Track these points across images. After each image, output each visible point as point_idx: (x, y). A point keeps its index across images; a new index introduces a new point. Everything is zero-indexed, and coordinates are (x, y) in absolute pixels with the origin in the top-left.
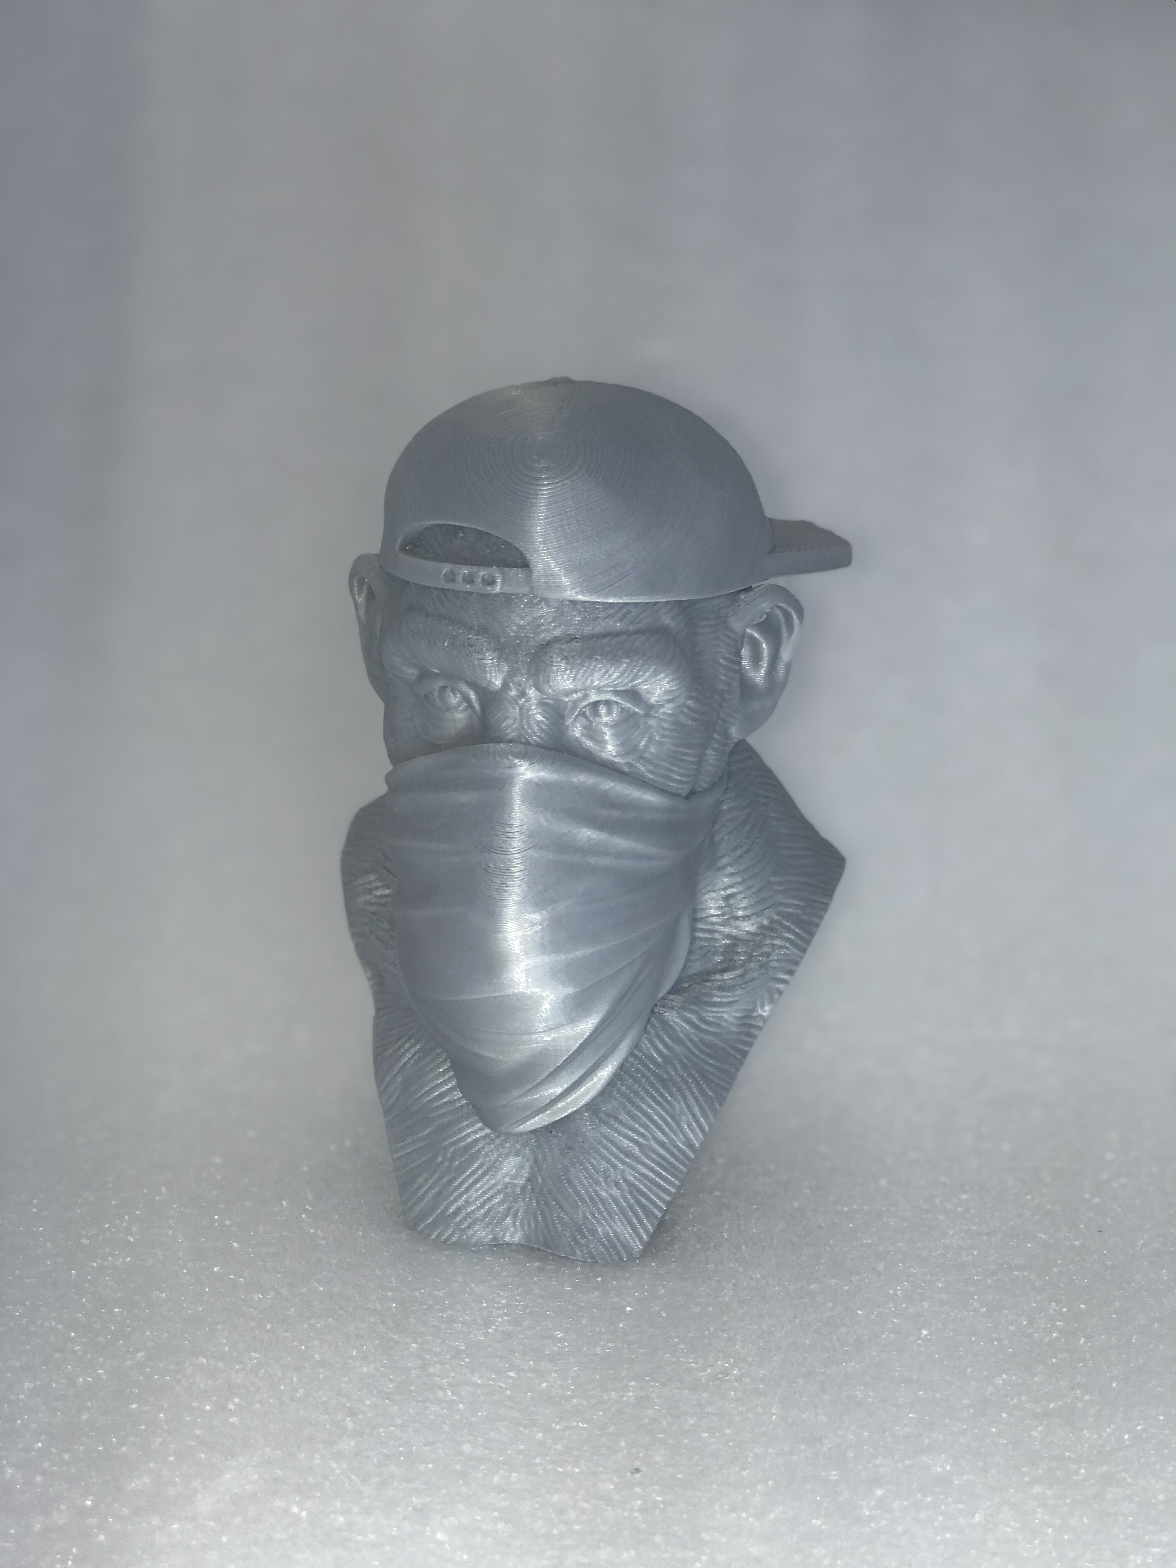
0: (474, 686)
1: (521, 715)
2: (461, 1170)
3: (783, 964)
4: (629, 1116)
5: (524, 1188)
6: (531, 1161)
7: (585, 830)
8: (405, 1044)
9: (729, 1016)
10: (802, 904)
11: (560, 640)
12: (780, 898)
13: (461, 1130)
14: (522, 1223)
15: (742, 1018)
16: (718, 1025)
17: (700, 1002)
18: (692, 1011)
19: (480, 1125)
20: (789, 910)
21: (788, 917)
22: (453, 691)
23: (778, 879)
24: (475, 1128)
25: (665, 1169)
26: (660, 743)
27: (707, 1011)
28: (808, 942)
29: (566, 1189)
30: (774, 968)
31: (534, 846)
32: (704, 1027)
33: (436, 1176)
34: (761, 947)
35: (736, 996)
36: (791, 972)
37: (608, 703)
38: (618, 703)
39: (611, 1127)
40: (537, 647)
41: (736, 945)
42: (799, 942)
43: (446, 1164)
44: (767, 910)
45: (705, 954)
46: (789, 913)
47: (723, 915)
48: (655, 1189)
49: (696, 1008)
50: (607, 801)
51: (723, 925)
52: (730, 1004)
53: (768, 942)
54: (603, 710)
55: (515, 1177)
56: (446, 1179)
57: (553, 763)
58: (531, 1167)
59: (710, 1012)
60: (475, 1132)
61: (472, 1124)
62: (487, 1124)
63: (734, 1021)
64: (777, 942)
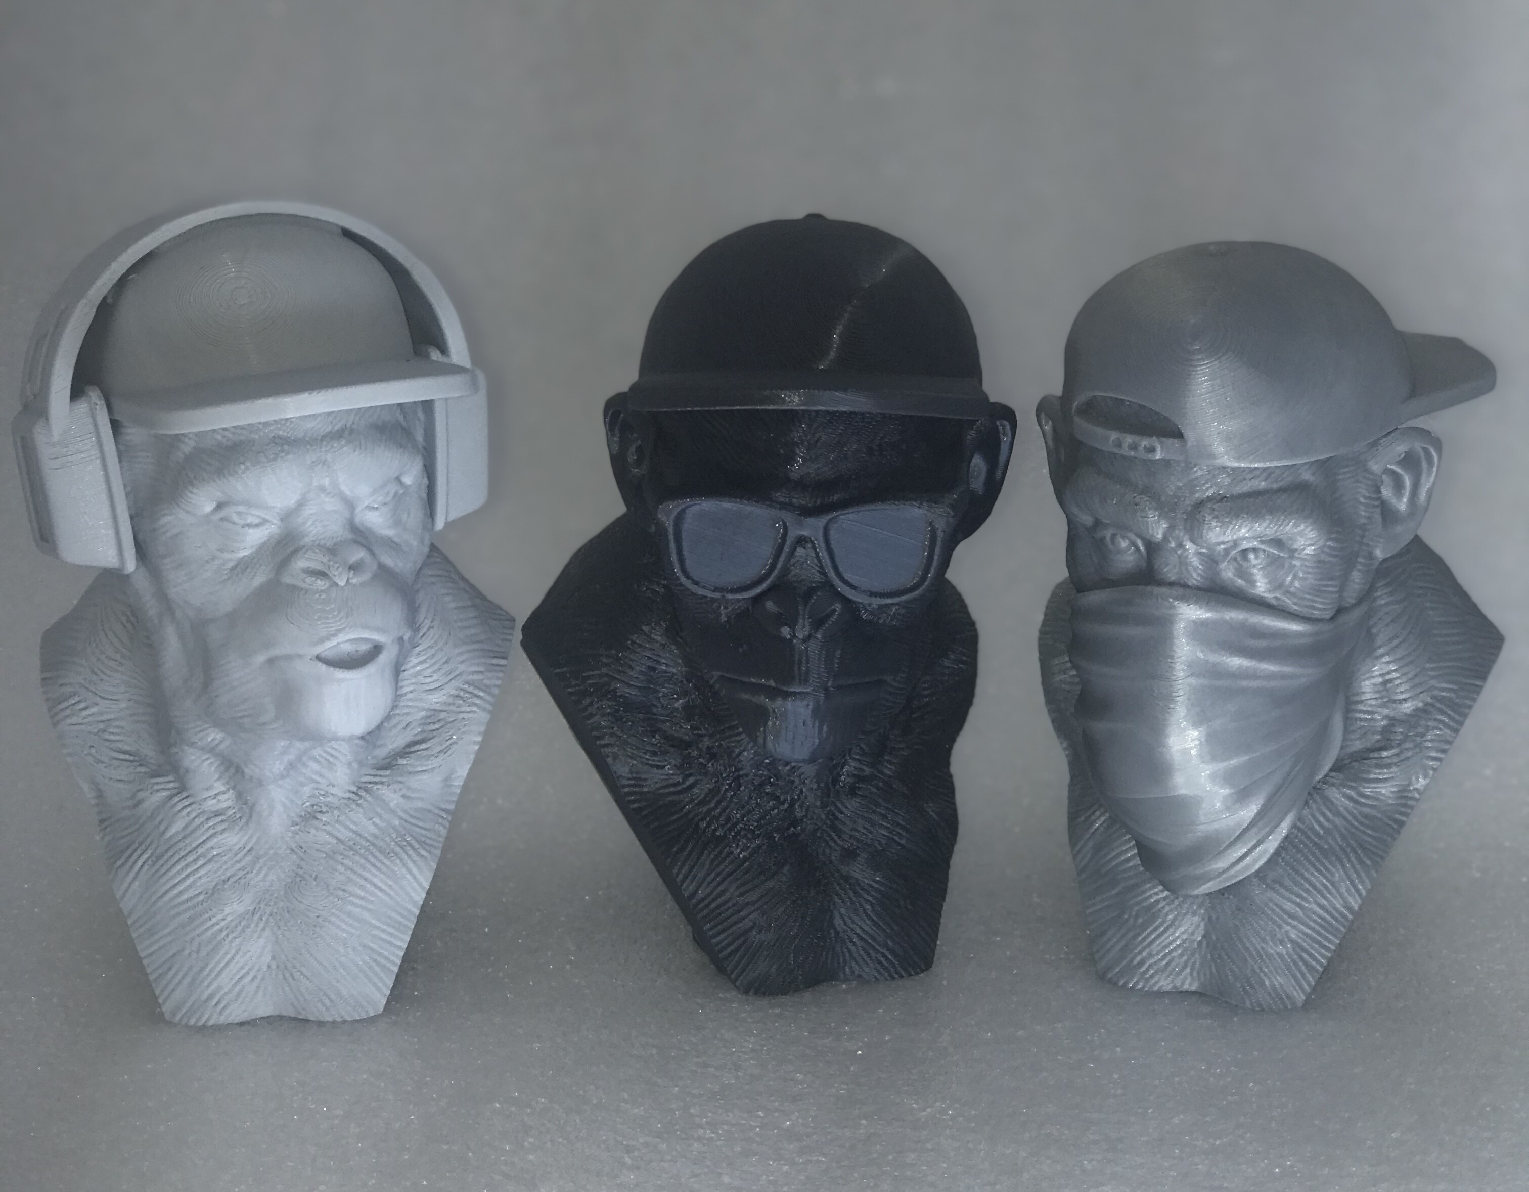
0: (1139, 536)
1: (1181, 563)
2: (1144, 926)
3: (1436, 744)
4: (1293, 883)
5: (1200, 943)
6: (1207, 919)
7: (1236, 658)
8: (1095, 811)
9: (1386, 790)
10: (1455, 687)
11: (1212, 500)
12: (1433, 683)
13: (1144, 892)
14: (1198, 973)
15: (1399, 791)
16: (1377, 799)
17: (1359, 779)
18: (1350, 787)
19: (1161, 887)
20: (1444, 694)
21: (1441, 700)
22: (1123, 537)
23: (1432, 666)
24: (1156, 890)
25: (1326, 930)
26: (1304, 579)
27: (1365, 787)
28: (1461, 724)
29: (1237, 946)
30: (1428, 748)
31: (1192, 675)
32: (1363, 800)
33: (1123, 931)
34: (1416, 728)
35: (1391, 773)
36: (1444, 751)
37: (1255, 550)
38: (1264, 551)
39: (1277, 892)
40: (1193, 505)
41: (1394, 726)
42: (1451, 724)
43: (1131, 921)
44: (1422, 695)
45: (1365, 733)
46: (1443, 697)
47: (1382, 698)
48: (1316, 946)
49: (1354, 784)
50: (1257, 633)
51: (1381, 707)
52: (1385, 780)
53: (1423, 723)
54: (1252, 556)
55: (1193, 933)
56: (1131, 934)
57: (1208, 603)
58: (1206, 925)
59: (1369, 788)
60: (1156, 894)
61: (1154, 887)
62: (1166, 888)
63: (1392, 795)
64: (1430, 724)
